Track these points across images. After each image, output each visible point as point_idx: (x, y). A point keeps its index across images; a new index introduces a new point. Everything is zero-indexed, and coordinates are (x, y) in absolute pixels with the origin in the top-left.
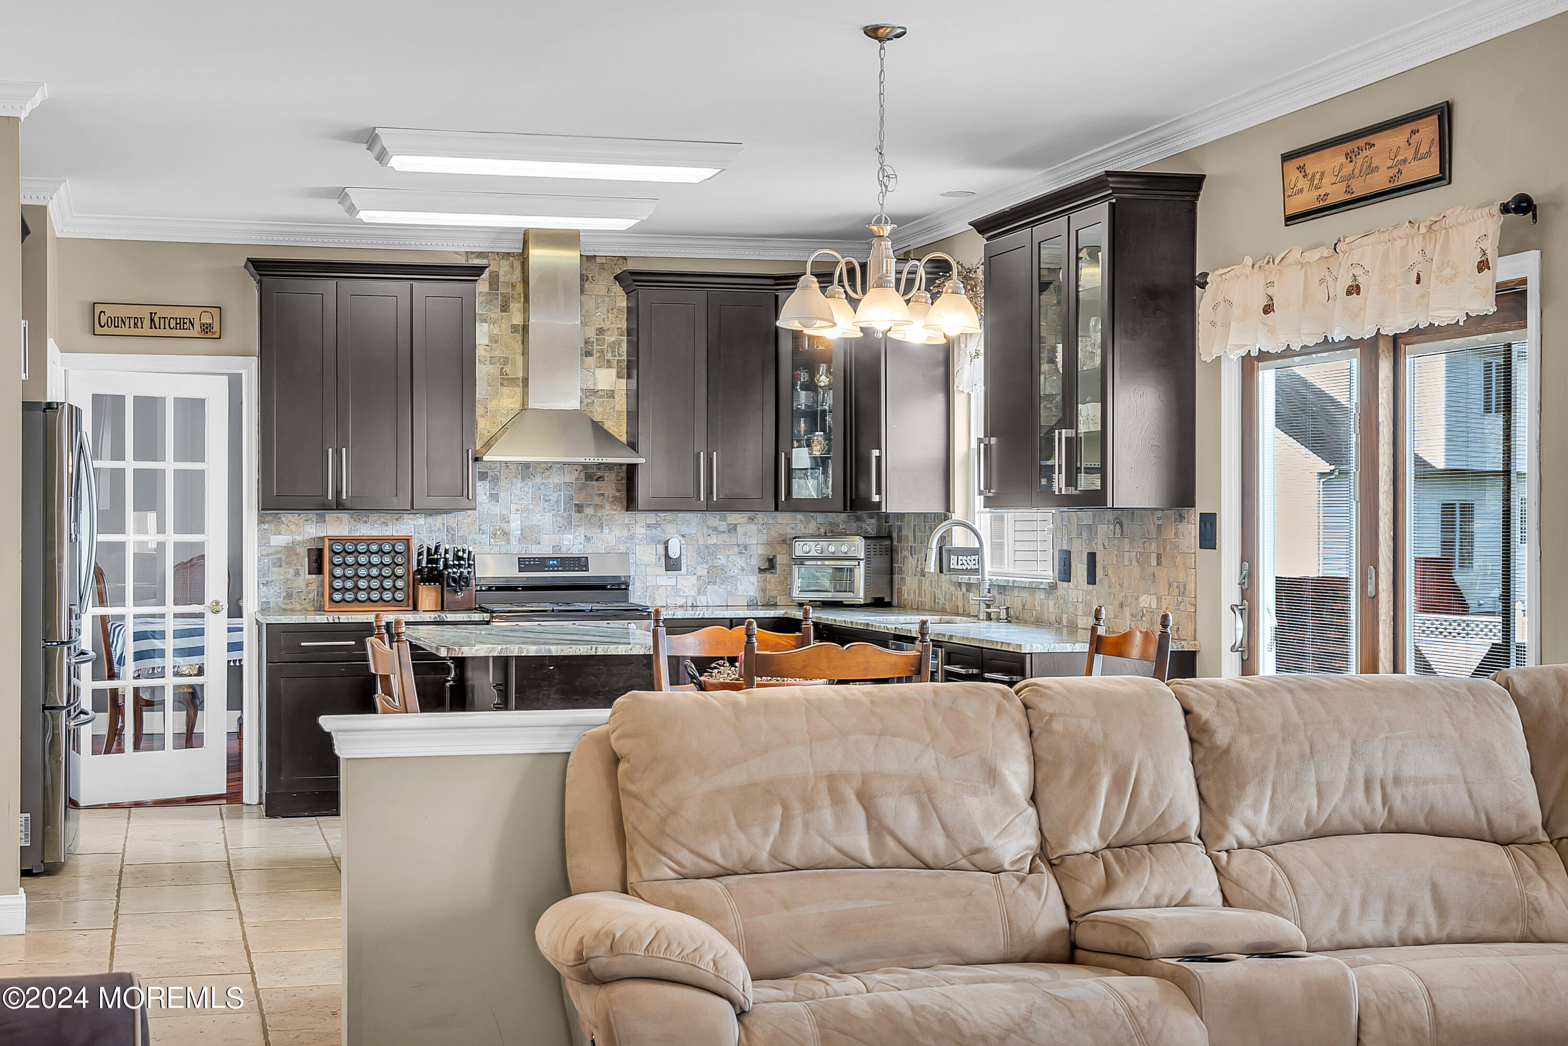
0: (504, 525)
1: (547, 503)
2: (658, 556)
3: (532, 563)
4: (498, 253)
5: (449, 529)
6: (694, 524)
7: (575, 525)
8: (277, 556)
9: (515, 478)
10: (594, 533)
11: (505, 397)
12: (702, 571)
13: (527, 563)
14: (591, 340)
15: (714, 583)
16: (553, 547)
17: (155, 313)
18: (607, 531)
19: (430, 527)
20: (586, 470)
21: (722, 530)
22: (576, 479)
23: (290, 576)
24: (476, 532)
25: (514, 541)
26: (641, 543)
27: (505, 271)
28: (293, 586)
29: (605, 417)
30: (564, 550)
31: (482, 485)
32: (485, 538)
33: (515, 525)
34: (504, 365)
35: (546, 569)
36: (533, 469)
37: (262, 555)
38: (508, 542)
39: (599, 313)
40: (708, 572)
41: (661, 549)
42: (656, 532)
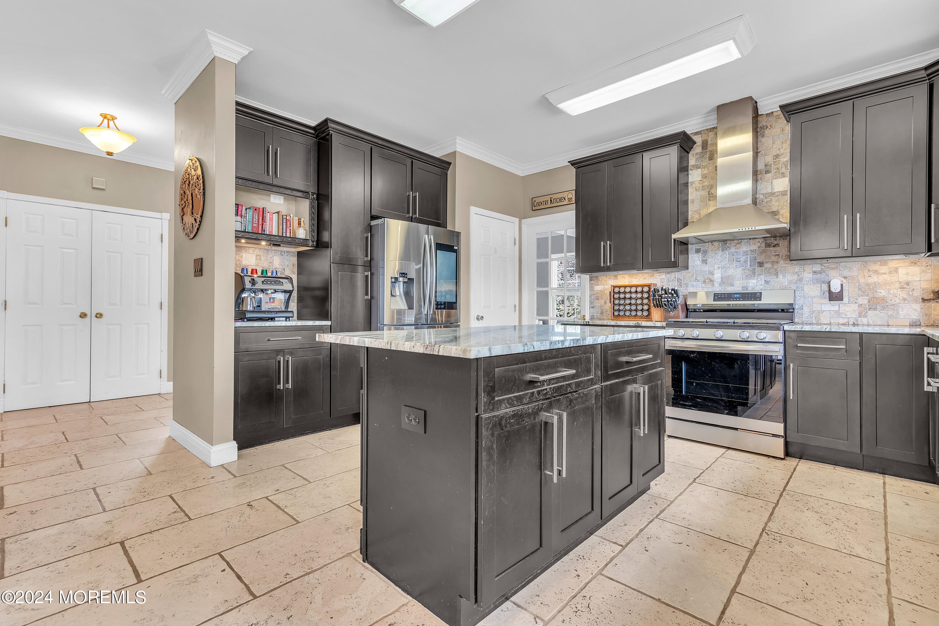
0: (711, 276)
1: (738, 263)
2: (822, 292)
3: (723, 296)
4: (707, 130)
5: (679, 280)
6: (856, 269)
7: (758, 274)
8: (597, 295)
9: (717, 250)
10: (772, 279)
11: (711, 206)
12: (863, 300)
13: (719, 296)
14: (770, 163)
15: (875, 309)
16: (743, 287)
17: (552, 198)
18: (781, 277)
19: (668, 279)
20: (766, 241)
21: (883, 272)
22: (759, 247)
23: (603, 304)
24: (694, 281)
25: (716, 285)
26: (808, 283)
27: (711, 138)
28: (604, 308)
29: (780, 208)
30: (750, 289)
31: (697, 256)
32: (700, 284)
33: (717, 276)
34: (711, 189)
35: (732, 299)
36: (729, 244)
37: (591, 295)
38: (713, 285)
39: (775, 146)
40: (869, 302)
41: (825, 287)
42: (823, 276)
